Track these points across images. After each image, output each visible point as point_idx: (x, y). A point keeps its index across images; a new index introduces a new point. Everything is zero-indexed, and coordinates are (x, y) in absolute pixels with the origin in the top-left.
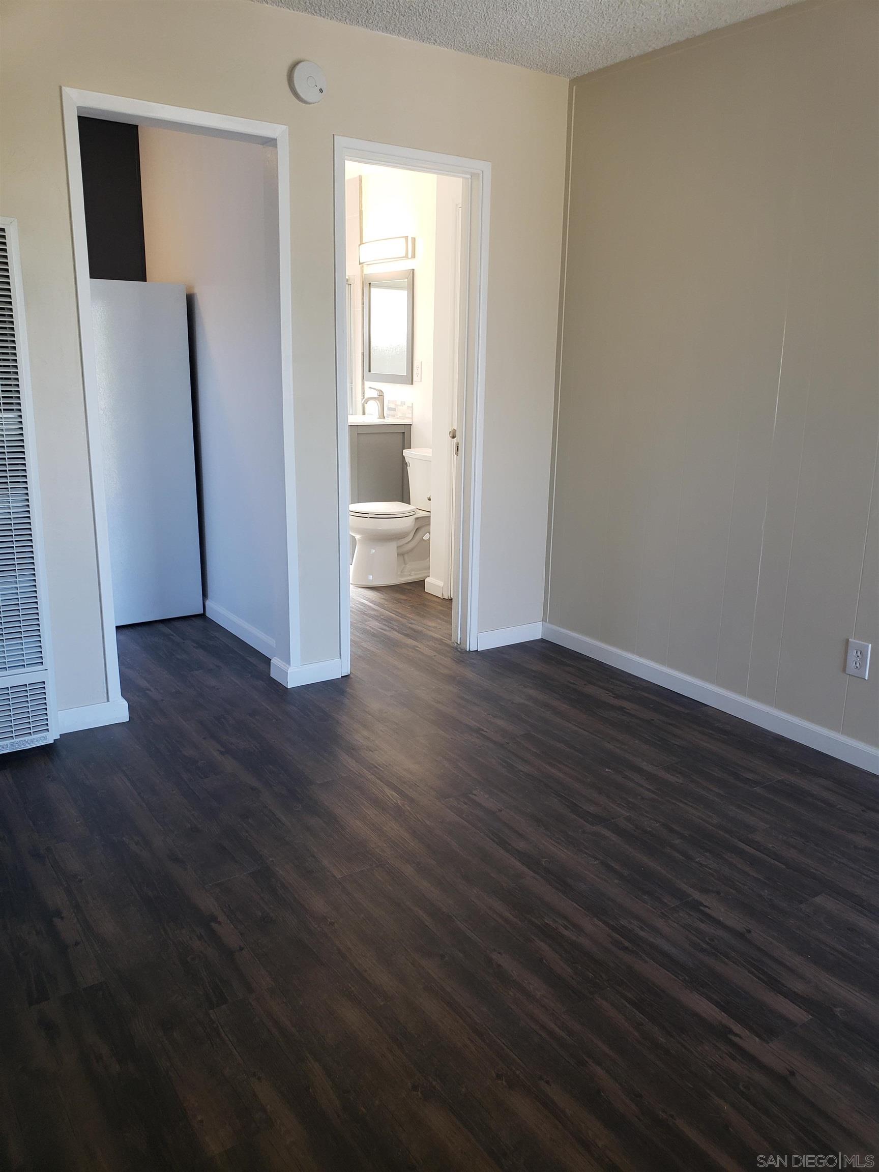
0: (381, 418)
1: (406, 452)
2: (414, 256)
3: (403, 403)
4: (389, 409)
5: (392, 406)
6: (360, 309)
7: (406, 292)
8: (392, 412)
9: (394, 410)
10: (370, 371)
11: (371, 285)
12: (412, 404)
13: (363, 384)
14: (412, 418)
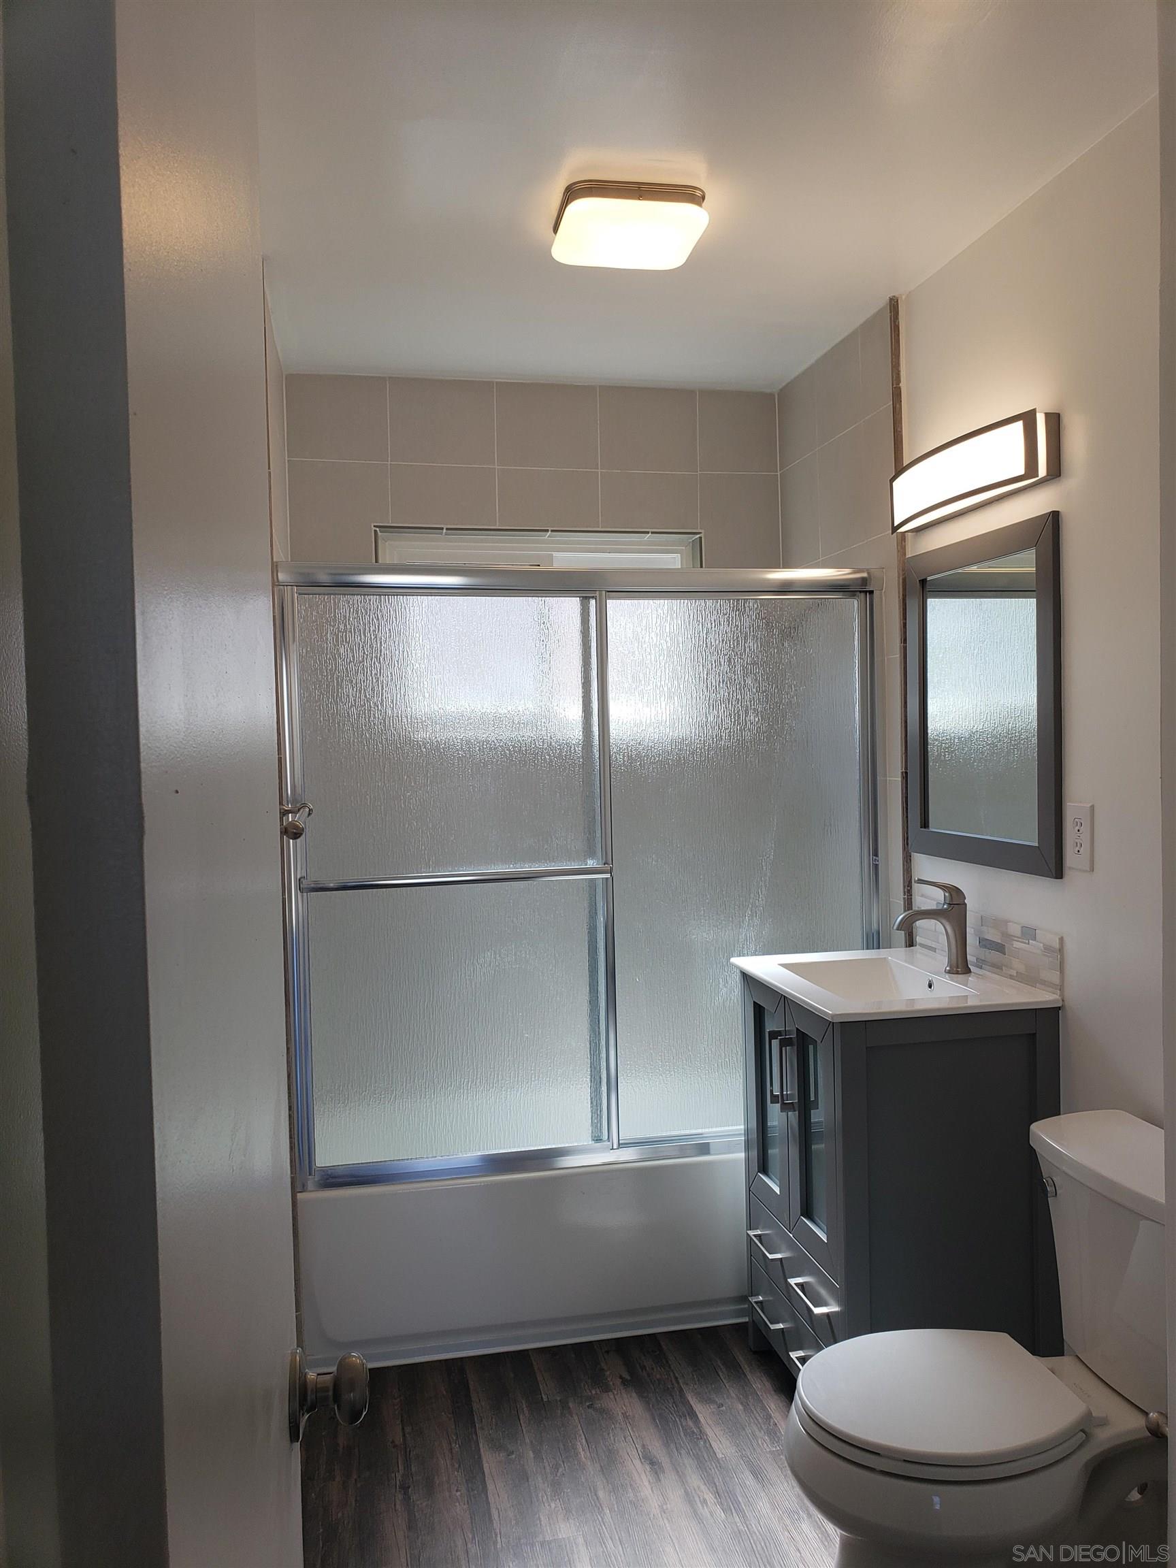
0: (957, 973)
1: (1045, 1134)
2: (1056, 470)
3: (1029, 933)
4: (984, 943)
5: (993, 935)
6: (897, 656)
7: (1034, 601)
8: (993, 956)
9: (1000, 948)
10: (925, 824)
11: (928, 588)
12: (1061, 939)
13: (907, 860)
14: (1061, 988)
